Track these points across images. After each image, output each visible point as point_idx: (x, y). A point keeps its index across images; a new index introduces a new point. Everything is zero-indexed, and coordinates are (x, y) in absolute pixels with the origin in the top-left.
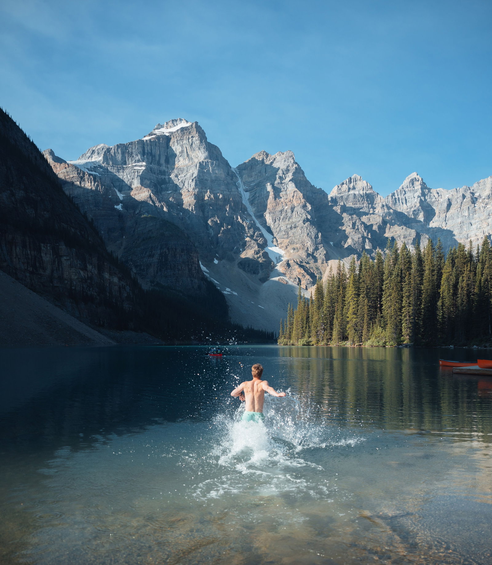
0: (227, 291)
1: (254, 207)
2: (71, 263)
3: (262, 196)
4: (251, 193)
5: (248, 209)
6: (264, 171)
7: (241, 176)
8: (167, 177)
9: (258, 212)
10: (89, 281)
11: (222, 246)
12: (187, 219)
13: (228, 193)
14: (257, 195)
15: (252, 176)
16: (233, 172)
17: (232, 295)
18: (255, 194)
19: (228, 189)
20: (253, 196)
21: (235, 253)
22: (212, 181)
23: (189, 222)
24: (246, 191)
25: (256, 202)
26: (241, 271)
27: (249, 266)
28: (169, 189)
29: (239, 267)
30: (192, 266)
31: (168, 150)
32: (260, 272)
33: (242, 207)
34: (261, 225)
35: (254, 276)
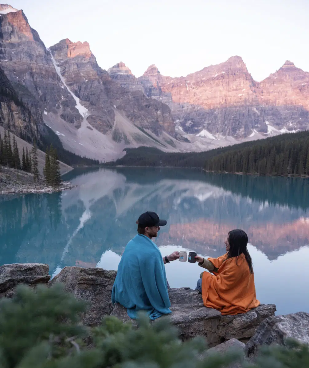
0: (58, 133)
1: (65, 78)
2: (19, 116)
3: (70, 71)
4: (61, 67)
5: (61, 79)
6: (70, 53)
7: (53, 55)
8: (3, 49)
9: (68, 82)
10: (27, 128)
11: (49, 103)
12: (22, 82)
13: (48, 66)
14: (67, 70)
15: (61, 56)
16: (48, 51)
17: (61, 136)
18: (65, 69)
19: (48, 64)
20: (64, 70)
21: (57, 108)
22: (37, 57)
23: (24, 84)
24: (58, 66)
25: (66, 75)
26: (63, 120)
27: (68, 118)
28: (6, 58)
29: (61, 118)
30: (39, 116)
31: (2, 28)
32: (75, 122)
33: (58, 77)
34: (71, 90)
35: (71, 124)
